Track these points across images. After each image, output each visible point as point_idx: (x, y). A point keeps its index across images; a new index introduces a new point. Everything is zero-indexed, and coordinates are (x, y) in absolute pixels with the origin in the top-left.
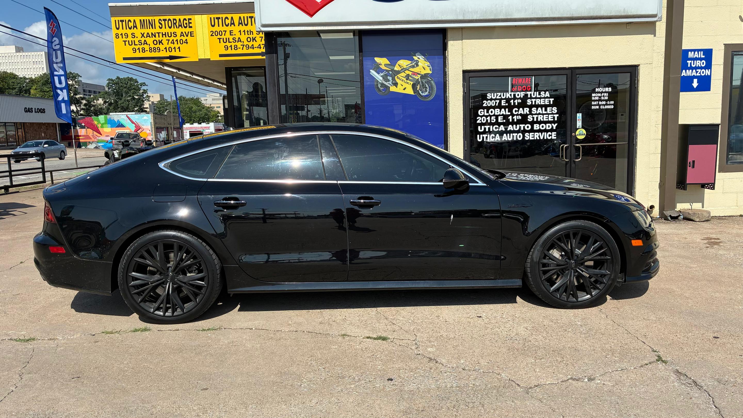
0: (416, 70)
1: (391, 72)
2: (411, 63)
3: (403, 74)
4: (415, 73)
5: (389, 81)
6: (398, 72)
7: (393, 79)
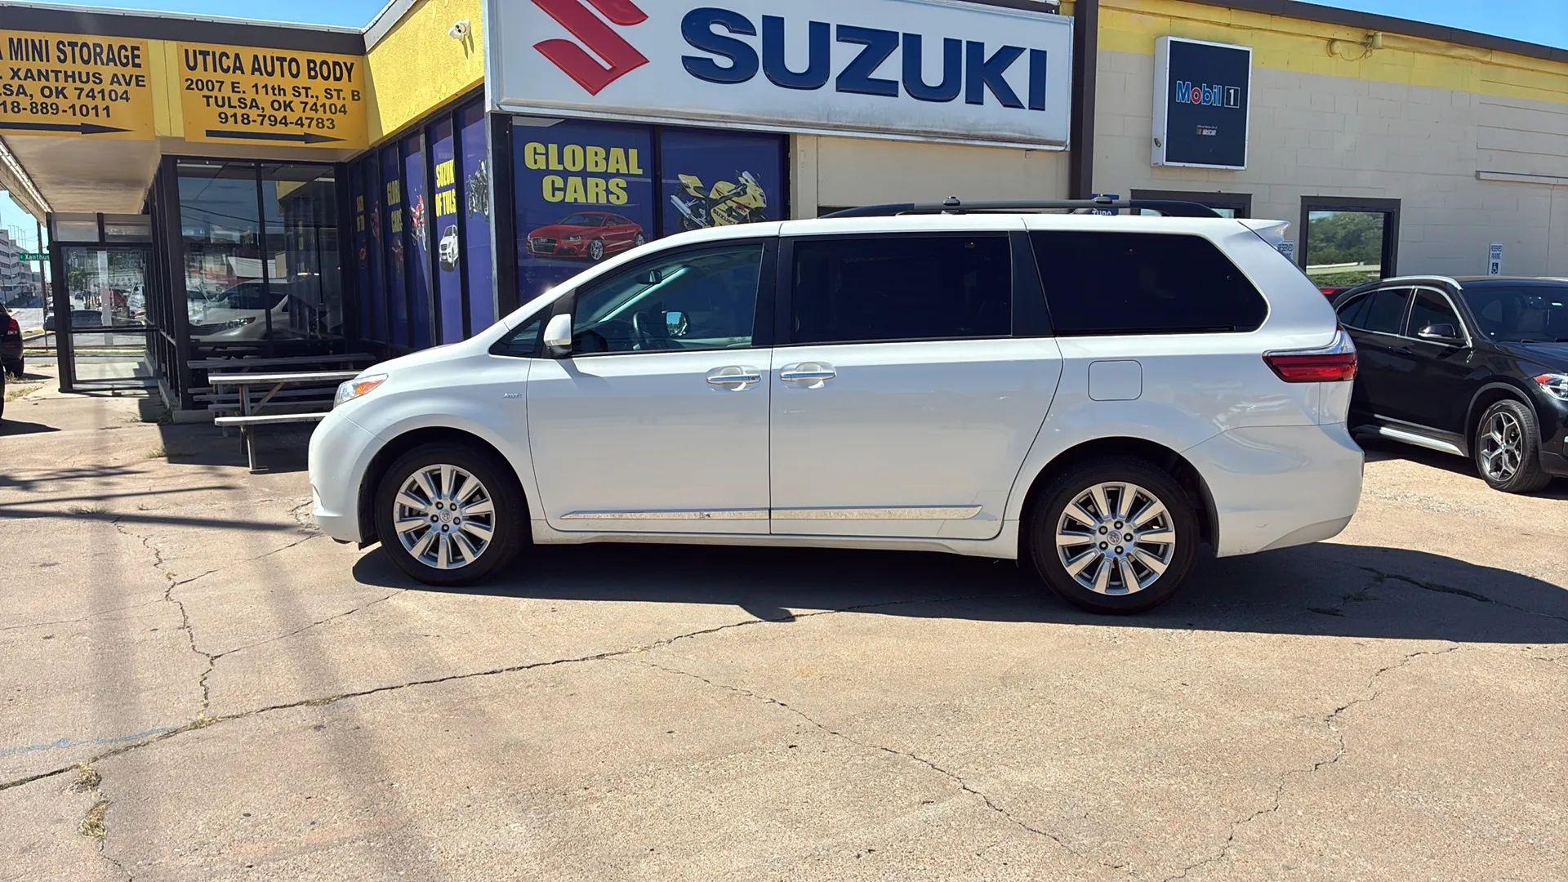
0: (742, 200)
1: (704, 202)
2: (736, 188)
3: (723, 207)
4: (740, 206)
5: (701, 216)
6: (716, 202)
7: (708, 214)
